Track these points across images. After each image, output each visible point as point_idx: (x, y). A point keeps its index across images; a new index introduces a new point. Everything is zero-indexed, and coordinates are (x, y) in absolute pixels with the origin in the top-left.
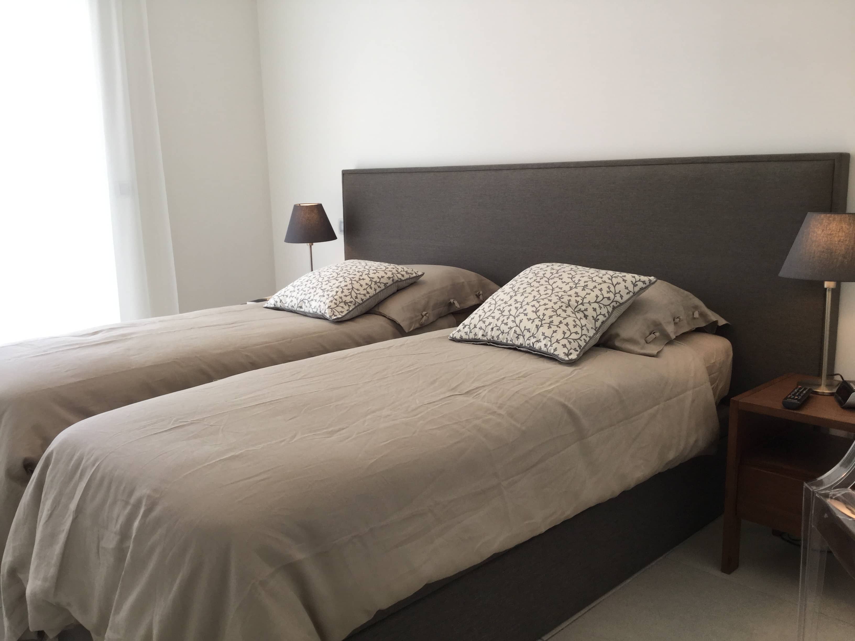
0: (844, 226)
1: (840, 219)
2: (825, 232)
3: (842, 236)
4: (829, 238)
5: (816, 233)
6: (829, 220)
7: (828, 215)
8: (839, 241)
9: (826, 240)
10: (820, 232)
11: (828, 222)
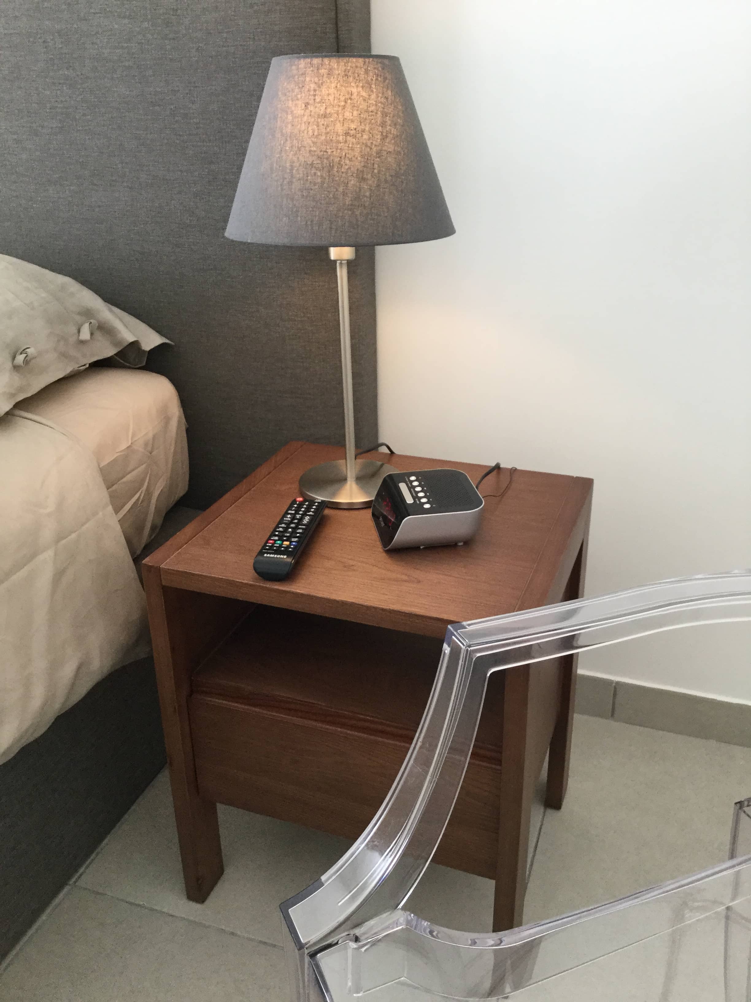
0: (354, 90)
1: (345, 71)
2: (311, 108)
3: (352, 121)
4: (323, 125)
5: (292, 112)
6: (319, 76)
7: (316, 61)
8: (347, 134)
9: (316, 133)
10: (299, 111)
11: (316, 80)
